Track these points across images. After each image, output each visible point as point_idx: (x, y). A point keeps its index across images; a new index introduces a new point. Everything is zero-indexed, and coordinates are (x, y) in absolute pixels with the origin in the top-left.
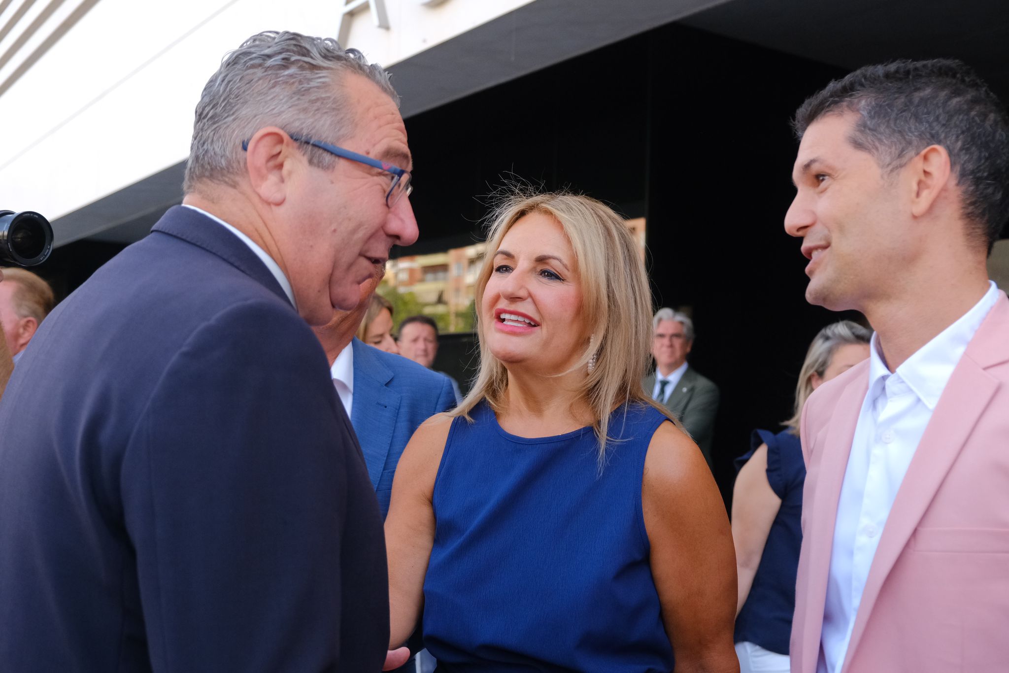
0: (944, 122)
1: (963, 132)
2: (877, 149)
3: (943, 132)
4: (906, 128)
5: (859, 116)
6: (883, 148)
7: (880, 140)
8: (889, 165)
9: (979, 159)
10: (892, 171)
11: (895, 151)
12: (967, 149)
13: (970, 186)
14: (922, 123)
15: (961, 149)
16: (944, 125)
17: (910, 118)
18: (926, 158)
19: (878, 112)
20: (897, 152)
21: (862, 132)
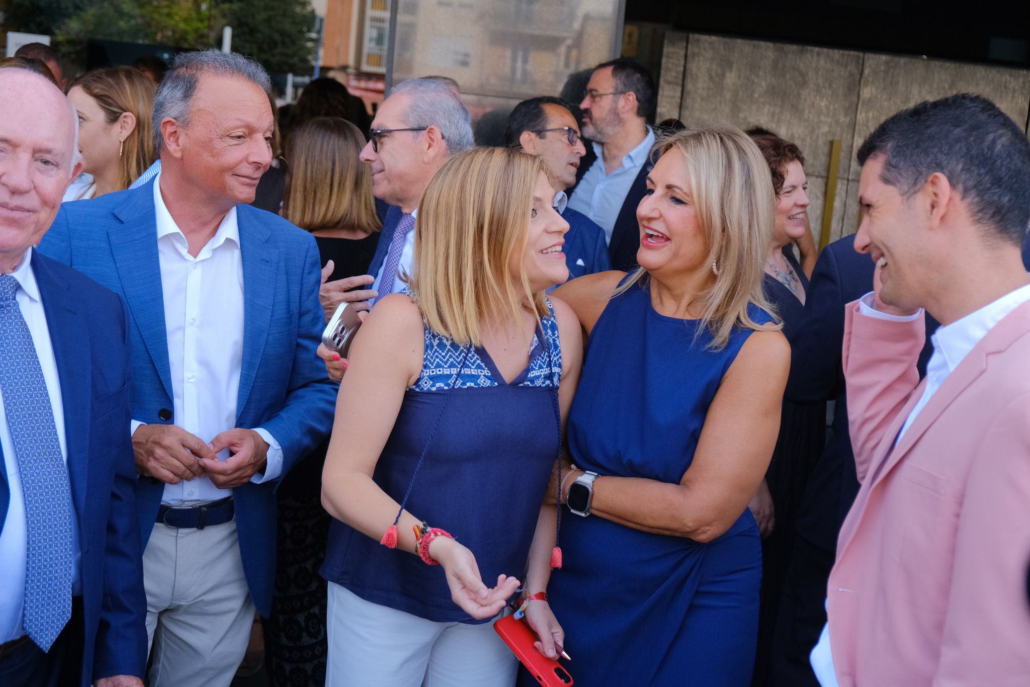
0: (946, 152)
1: (963, 157)
2: (899, 182)
3: (946, 159)
4: (918, 162)
5: (887, 156)
6: (903, 180)
7: (901, 174)
8: (907, 192)
9: (979, 175)
10: (909, 197)
11: (911, 181)
12: (969, 169)
13: (974, 198)
14: (929, 155)
15: (963, 170)
16: (945, 154)
17: (921, 153)
18: (933, 183)
19: (899, 152)
20: (913, 181)
21: (888, 170)
